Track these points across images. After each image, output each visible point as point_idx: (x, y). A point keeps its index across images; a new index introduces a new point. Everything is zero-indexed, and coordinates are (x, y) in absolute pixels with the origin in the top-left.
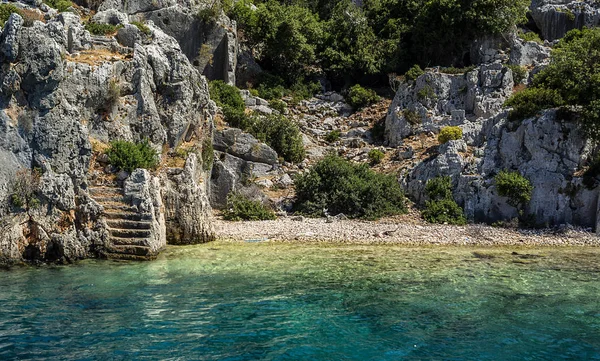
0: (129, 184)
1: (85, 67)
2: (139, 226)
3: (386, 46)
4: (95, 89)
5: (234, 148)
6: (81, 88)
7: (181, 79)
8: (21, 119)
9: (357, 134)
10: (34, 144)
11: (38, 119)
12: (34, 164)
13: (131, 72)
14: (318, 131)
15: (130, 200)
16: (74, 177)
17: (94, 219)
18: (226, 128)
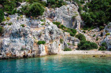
0: (39, 47)
1: (37, 31)
2: (40, 52)
3: (107, 18)
4: (38, 34)
5: (71, 40)
6: (36, 34)
7: (54, 30)
8: (24, 39)
9: (98, 35)
10: (26, 42)
11: (26, 39)
12: (26, 45)
13: (44, 31)
14: (92, 35)
15: (39, 49)
16: (30, 46)
17: (34, 51)
18: (70, 36)
